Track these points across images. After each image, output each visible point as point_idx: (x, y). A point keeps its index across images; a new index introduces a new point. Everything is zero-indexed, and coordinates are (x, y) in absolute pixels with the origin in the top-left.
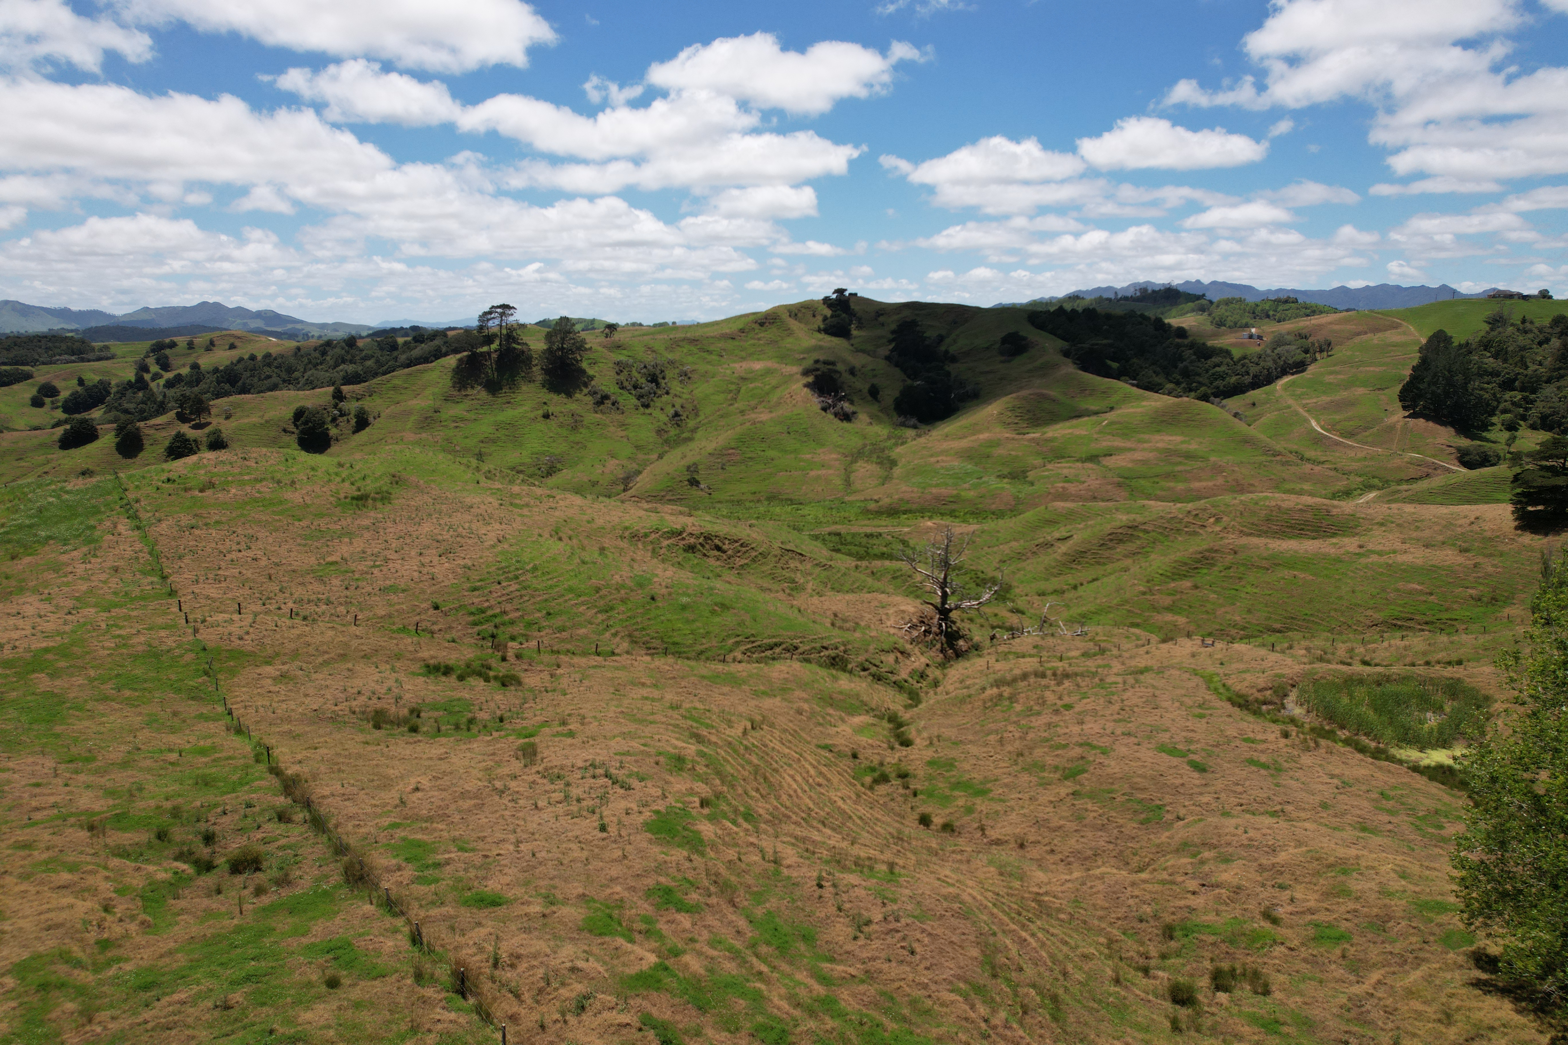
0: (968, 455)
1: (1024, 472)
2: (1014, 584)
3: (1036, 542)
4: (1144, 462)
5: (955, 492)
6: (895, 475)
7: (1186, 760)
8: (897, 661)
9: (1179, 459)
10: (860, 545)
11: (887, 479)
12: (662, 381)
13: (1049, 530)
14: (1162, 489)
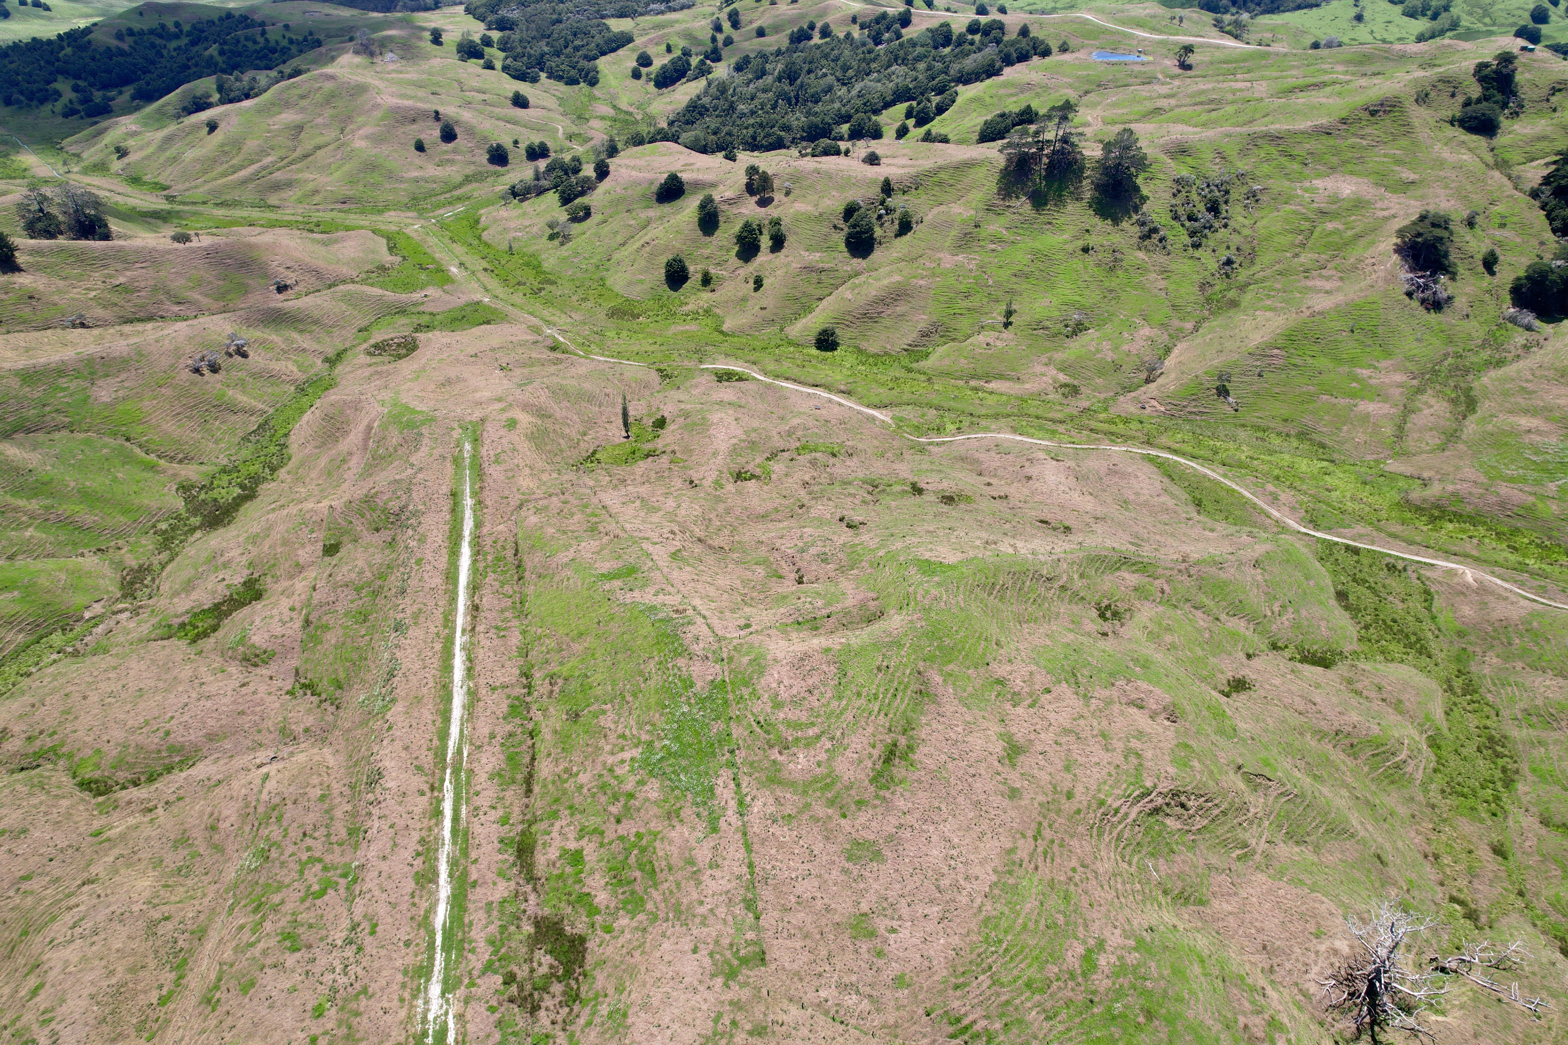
5: (1530, 499)
6: (1465, 434)
10: (1373, 588)
11: (1452, 438)
12: (1223, 207)
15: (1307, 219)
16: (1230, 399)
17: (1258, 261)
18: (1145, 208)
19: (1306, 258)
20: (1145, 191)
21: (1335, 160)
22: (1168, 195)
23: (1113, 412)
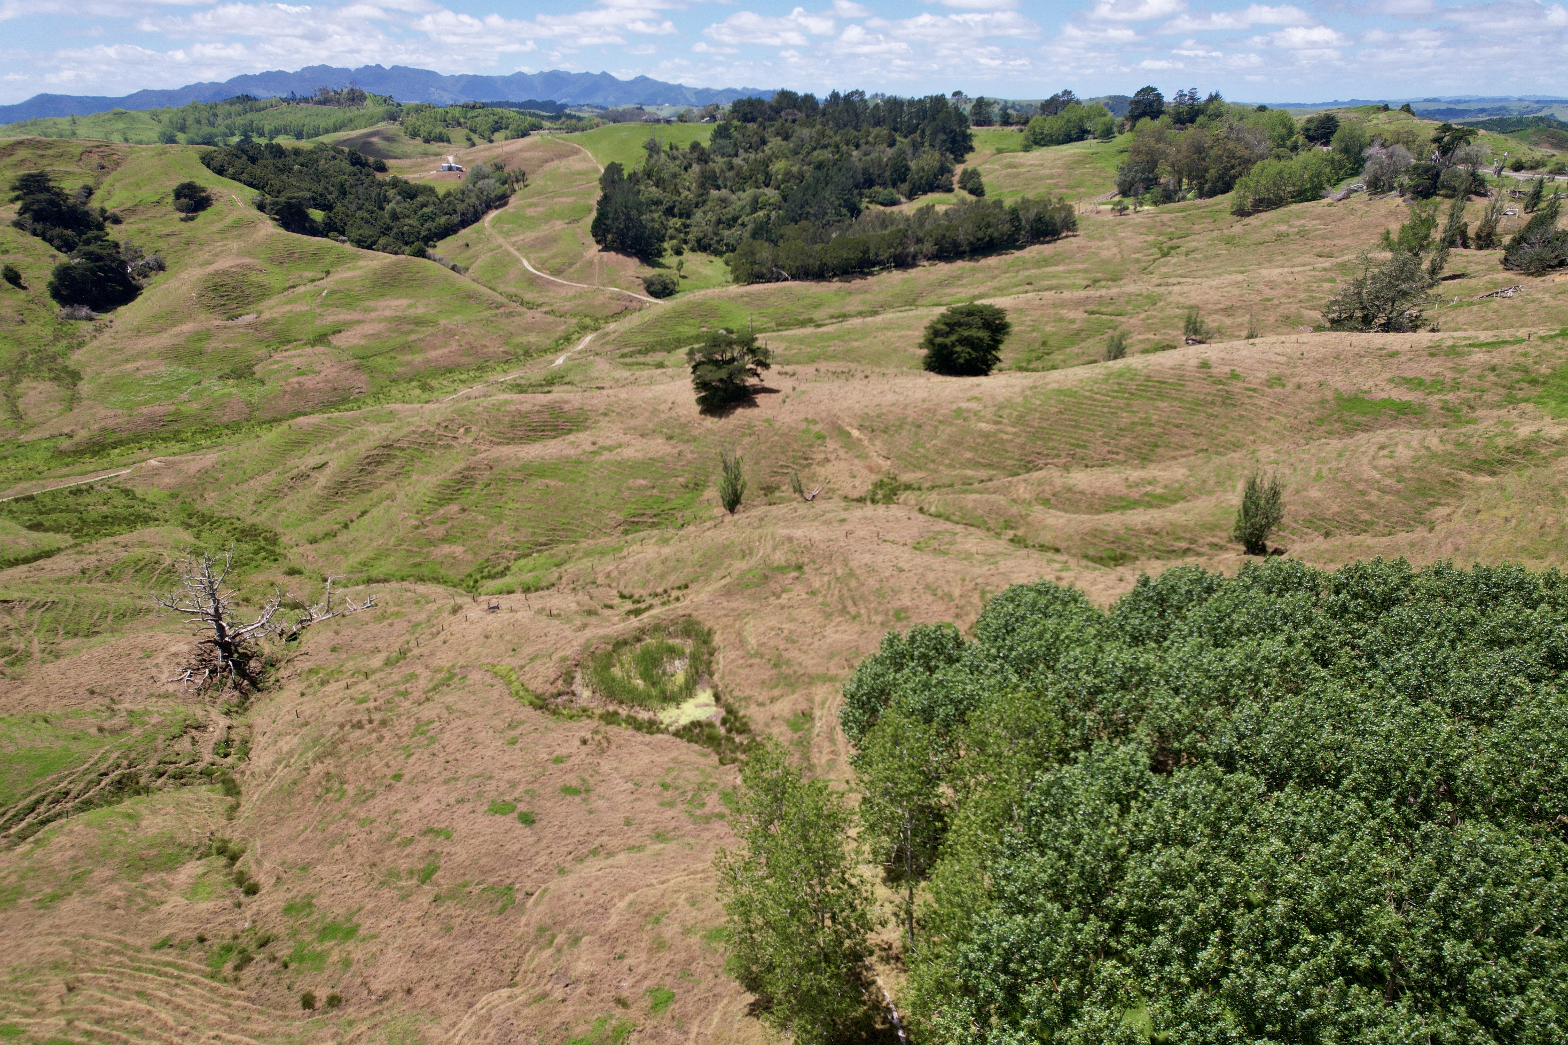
0: (174, 354)
1: (249, 367)
2: (280, 530)
3: (290, 475)
4: (376, 336)
5: (172, 408)
6: (84, 394)
7: (515, 815)
8: (194, 742)
9: (411, 327)
10: (68, 510)
11: (73, 401)
13: (300, 454)
14: (401, 365)
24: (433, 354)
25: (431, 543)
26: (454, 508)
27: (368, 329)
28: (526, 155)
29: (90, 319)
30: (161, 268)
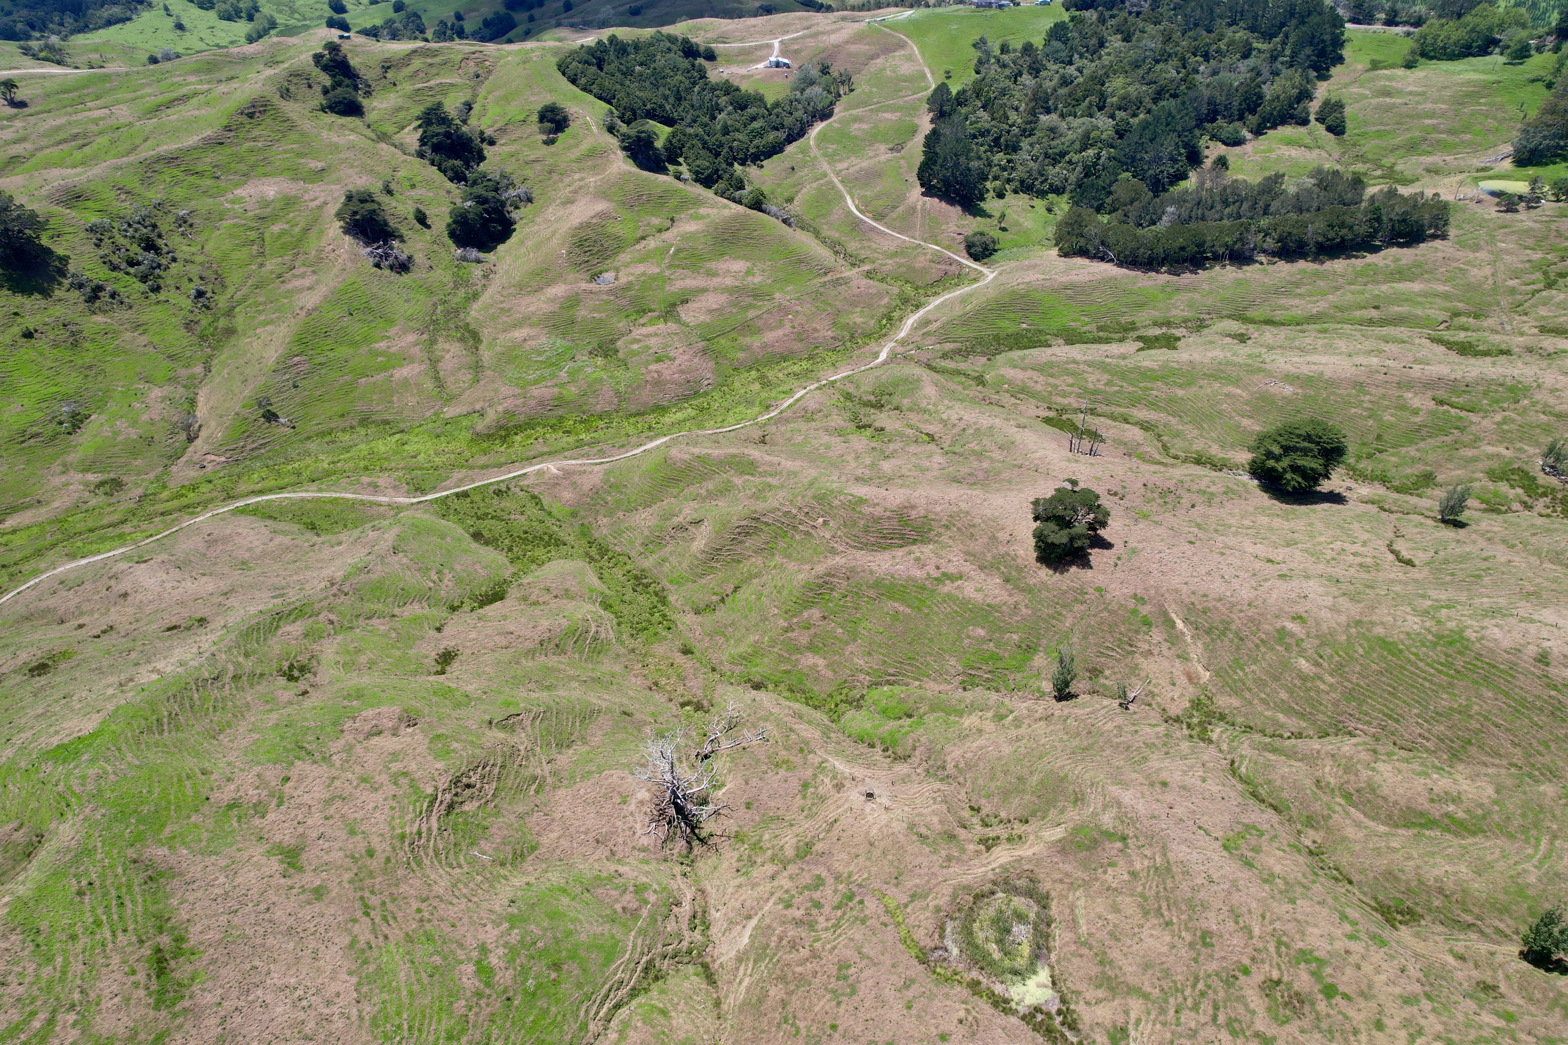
0: (552, 323)
2: (666, 585)
4: (719, 310)
5: (555, 390)
6: (485, 362)
8: (677, 920)
9: (749, 301)
10: (496, 516)
11: (478, 369)
12: (160, 242)
13: (675, 491)
14: (742, 349)
15: (251, 229)
16: (282, 420)
17: (228, 282)
18: (71, 268)
19: (272, 264)
20: (60, 251)
21: (243, 167)
22: (91, 248)
23: (174, 485)
24: (770, 336)
25: (798, 650)
26: (815, 613)
27: (713, 301)
28: (853, 48)
29: (479, 261)
30: (530, 200)
